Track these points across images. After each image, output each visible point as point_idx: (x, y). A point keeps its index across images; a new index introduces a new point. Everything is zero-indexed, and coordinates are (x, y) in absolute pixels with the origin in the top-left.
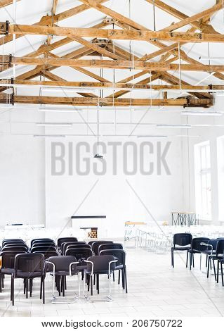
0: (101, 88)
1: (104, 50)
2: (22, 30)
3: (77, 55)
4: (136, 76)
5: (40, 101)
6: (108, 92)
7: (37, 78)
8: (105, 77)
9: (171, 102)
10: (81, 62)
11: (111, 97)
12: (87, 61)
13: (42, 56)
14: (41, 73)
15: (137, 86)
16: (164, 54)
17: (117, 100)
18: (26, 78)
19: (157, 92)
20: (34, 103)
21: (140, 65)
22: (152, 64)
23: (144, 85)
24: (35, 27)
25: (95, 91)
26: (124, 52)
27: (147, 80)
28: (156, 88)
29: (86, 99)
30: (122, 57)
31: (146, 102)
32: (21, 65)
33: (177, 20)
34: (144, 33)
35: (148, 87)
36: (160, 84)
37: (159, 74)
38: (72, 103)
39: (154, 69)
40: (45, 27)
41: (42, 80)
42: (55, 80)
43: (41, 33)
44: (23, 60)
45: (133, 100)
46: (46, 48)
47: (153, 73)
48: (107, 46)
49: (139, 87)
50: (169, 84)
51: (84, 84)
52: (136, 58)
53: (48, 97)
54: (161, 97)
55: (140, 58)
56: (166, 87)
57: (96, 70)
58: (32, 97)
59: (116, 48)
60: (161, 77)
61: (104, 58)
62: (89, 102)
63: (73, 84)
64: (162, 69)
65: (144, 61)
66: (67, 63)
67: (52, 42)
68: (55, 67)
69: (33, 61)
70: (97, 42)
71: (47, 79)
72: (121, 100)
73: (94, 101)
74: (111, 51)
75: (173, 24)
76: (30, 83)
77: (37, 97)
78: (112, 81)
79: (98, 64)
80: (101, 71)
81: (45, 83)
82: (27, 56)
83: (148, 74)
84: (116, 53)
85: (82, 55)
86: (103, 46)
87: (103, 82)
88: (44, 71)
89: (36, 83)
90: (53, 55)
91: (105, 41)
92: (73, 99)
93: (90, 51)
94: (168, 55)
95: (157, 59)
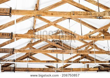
0: (57, 63)
1: (58, 45)
2: (19, 36)
3: (45, 48)
4: (73, 57)
5: (27, 70)
6: (60, 65)
7: (26, 59)
8: (59, 58)
9: (91, 69)
10: (47, 51)
11: (62, 67)
12: (50, 50)
13: (28, 49)
14: (28, 57)
15: (74, 62)
16: (87, 46)
17: (65, 69)
18: (21, 59)
19: (84, 64)
20: (25, 71)
21: (75, 52)
22: (81, 51)
23: (77, 61)
24: (25, 35)
25: (54, 65)
26: (67, 46)
27: (79, 59)
28: (83, 63)
29: (50, 69)
30: (67, 48)
31: (79, 70)
32: (18, 53)
33: (92, 30)
34: (77, 37)
35: (80, 62)
36: (85, 61)
37: (84, 56)
38: (43, 71)
39: (82, 54)
40: (30, 35)
41: (29, 60)
42: (35, 60)
43: (28, 38)
44: (19, 51)
45: (72, 69)
46: (30, 45)
47: (82, 55)
48: (59, 43)
49: (75, 62)
50: (89, 61)
51: (48, 62)
52: (73, 49)
53: (31, 68)
54: (86, 67)
55: (75, 48)
56: (88, 62)
57: (54, 55)
58: (24, 68)
59: (64, 44)
60: (85, 57)
61: (58, 49)
62: (51, 70)
63: (44, 61)
64: (86, 54)
65: (77, 50)
66: (40, 52)
67: (33, 42)
68: (35, 54)
69: (24, 51)
70: (54, 41)
71: (31, 60)
72: (67, 69)
73: (54, 70)
74: (61, 45)
75: (90, 32)
76: (23, 62)
77: (26, 68)
78: (62, 60)
79: (55, 52)
80: (57, 55)
81: (30, 61)
82: (21, 49)
83: (79, 56)
84: (64, 47)
85: (47, 48)
86: (57, 43)
87: (58, 61)
88: (29, 56)
89: (26, 61)
90: (34, 48)
91: (58, 41)
92: (43, 69)
93: (51, 46)
94: (88, 47)
95: (83, 49)
